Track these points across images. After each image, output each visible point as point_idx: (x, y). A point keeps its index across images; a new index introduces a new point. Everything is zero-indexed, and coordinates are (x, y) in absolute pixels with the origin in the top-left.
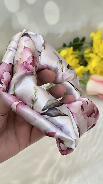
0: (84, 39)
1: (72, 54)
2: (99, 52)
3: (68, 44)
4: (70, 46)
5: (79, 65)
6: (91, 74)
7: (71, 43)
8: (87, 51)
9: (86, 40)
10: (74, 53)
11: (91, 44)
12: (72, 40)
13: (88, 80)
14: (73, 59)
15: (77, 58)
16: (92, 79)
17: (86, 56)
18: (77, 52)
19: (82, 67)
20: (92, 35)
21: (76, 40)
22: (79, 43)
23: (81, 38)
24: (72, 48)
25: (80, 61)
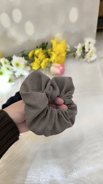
0: (47, 44)
1: (42, 52)
2: (56, 51)
3: (39, 46)
4: (40, 48)
5: (45, 58)
6: (52, 63)
7: (40, 46)
8: (49, 50)
9: (49, 44)
10: (43, 51)
11: (52, 46)
12: (41, 44)
13: (51, 67)
14: (42, 55)
15: (44, 54)
16: (53, 66)
17: (49, 53)
18: (44, 51)
19: (47, 59)
20: (52, 41)
21: (43, 44)
22: (45, 45)
23: (46, 43)
24: (41, 49)
25: (46, 56)
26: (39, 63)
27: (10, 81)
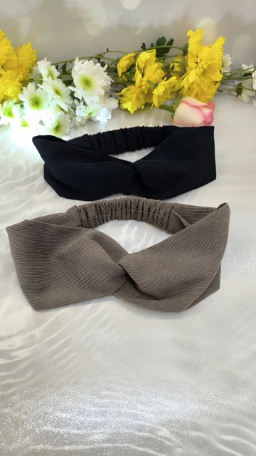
0: (172, 41)
3: (148, 44)
6: (181, 97)
7: (152, 45)
10: (158, 60)
14: (158, 68)
16: (185, 102)
18: (161, 61)
20: (190, 33)
21: (161, 41)
22: (165, 46)
23: (168, 40)
24: (155, 51)
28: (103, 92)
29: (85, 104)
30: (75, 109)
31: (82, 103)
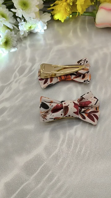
16: (102, 8)
26: (71, 4)
27: (6, 43)
28: (38, 9)
29: (25, 20)
30: (18, 26)
31: (23, 20)
